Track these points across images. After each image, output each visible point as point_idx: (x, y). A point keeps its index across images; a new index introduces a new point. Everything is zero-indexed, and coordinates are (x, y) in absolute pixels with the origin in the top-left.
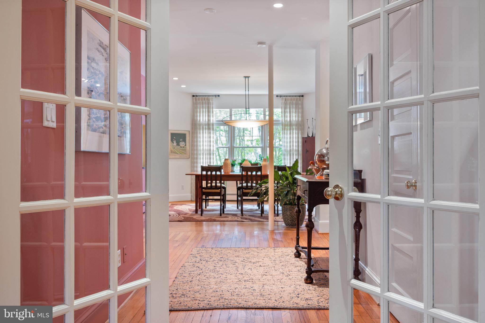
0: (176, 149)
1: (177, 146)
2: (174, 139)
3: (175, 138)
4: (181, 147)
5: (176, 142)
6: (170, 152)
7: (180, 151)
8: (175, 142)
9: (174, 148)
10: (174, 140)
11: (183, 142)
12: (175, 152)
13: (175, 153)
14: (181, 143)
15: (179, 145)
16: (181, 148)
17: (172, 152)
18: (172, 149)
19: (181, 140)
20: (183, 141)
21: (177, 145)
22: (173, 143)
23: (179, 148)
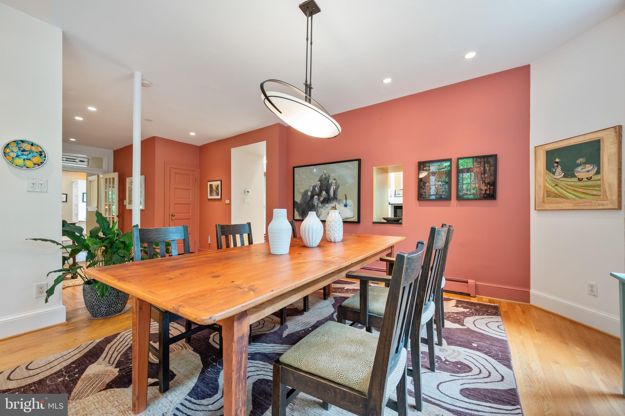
0: (561, 188)
1: (566, 179)
2: (557, 163)
3: (557, 160)
4: (580, 180)
5: (562, 169)
6: (545, 195)
7: (574, 191)
8: (559, 170)
9: (557, 185)
10: (556, 165)
11: (587, 166)
12: (559, 194)
13: (560, 197)
14: (579, 169)
15: (575, 176)
16: (581, 183)
17: (549, 194)
18: (551, 187)
19: (579, 161)
20: (586, 163)
21: (564, 176)
22: (554, 173)
23: (573, 183)
